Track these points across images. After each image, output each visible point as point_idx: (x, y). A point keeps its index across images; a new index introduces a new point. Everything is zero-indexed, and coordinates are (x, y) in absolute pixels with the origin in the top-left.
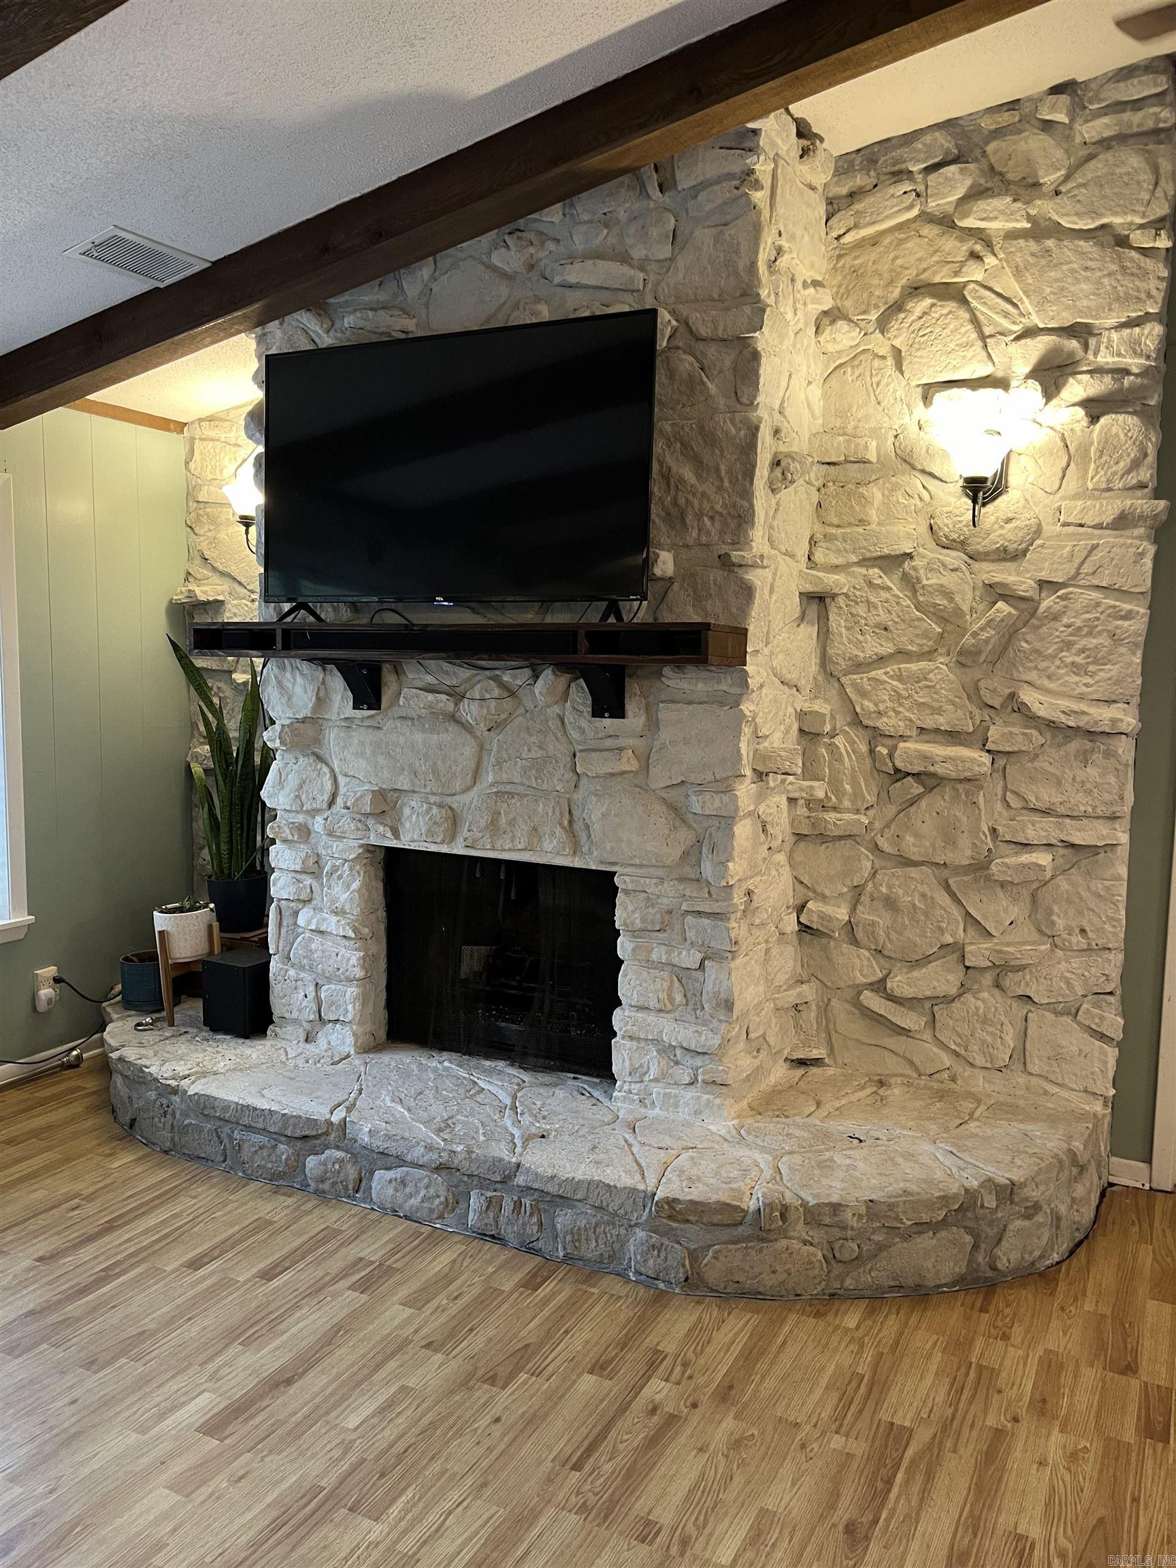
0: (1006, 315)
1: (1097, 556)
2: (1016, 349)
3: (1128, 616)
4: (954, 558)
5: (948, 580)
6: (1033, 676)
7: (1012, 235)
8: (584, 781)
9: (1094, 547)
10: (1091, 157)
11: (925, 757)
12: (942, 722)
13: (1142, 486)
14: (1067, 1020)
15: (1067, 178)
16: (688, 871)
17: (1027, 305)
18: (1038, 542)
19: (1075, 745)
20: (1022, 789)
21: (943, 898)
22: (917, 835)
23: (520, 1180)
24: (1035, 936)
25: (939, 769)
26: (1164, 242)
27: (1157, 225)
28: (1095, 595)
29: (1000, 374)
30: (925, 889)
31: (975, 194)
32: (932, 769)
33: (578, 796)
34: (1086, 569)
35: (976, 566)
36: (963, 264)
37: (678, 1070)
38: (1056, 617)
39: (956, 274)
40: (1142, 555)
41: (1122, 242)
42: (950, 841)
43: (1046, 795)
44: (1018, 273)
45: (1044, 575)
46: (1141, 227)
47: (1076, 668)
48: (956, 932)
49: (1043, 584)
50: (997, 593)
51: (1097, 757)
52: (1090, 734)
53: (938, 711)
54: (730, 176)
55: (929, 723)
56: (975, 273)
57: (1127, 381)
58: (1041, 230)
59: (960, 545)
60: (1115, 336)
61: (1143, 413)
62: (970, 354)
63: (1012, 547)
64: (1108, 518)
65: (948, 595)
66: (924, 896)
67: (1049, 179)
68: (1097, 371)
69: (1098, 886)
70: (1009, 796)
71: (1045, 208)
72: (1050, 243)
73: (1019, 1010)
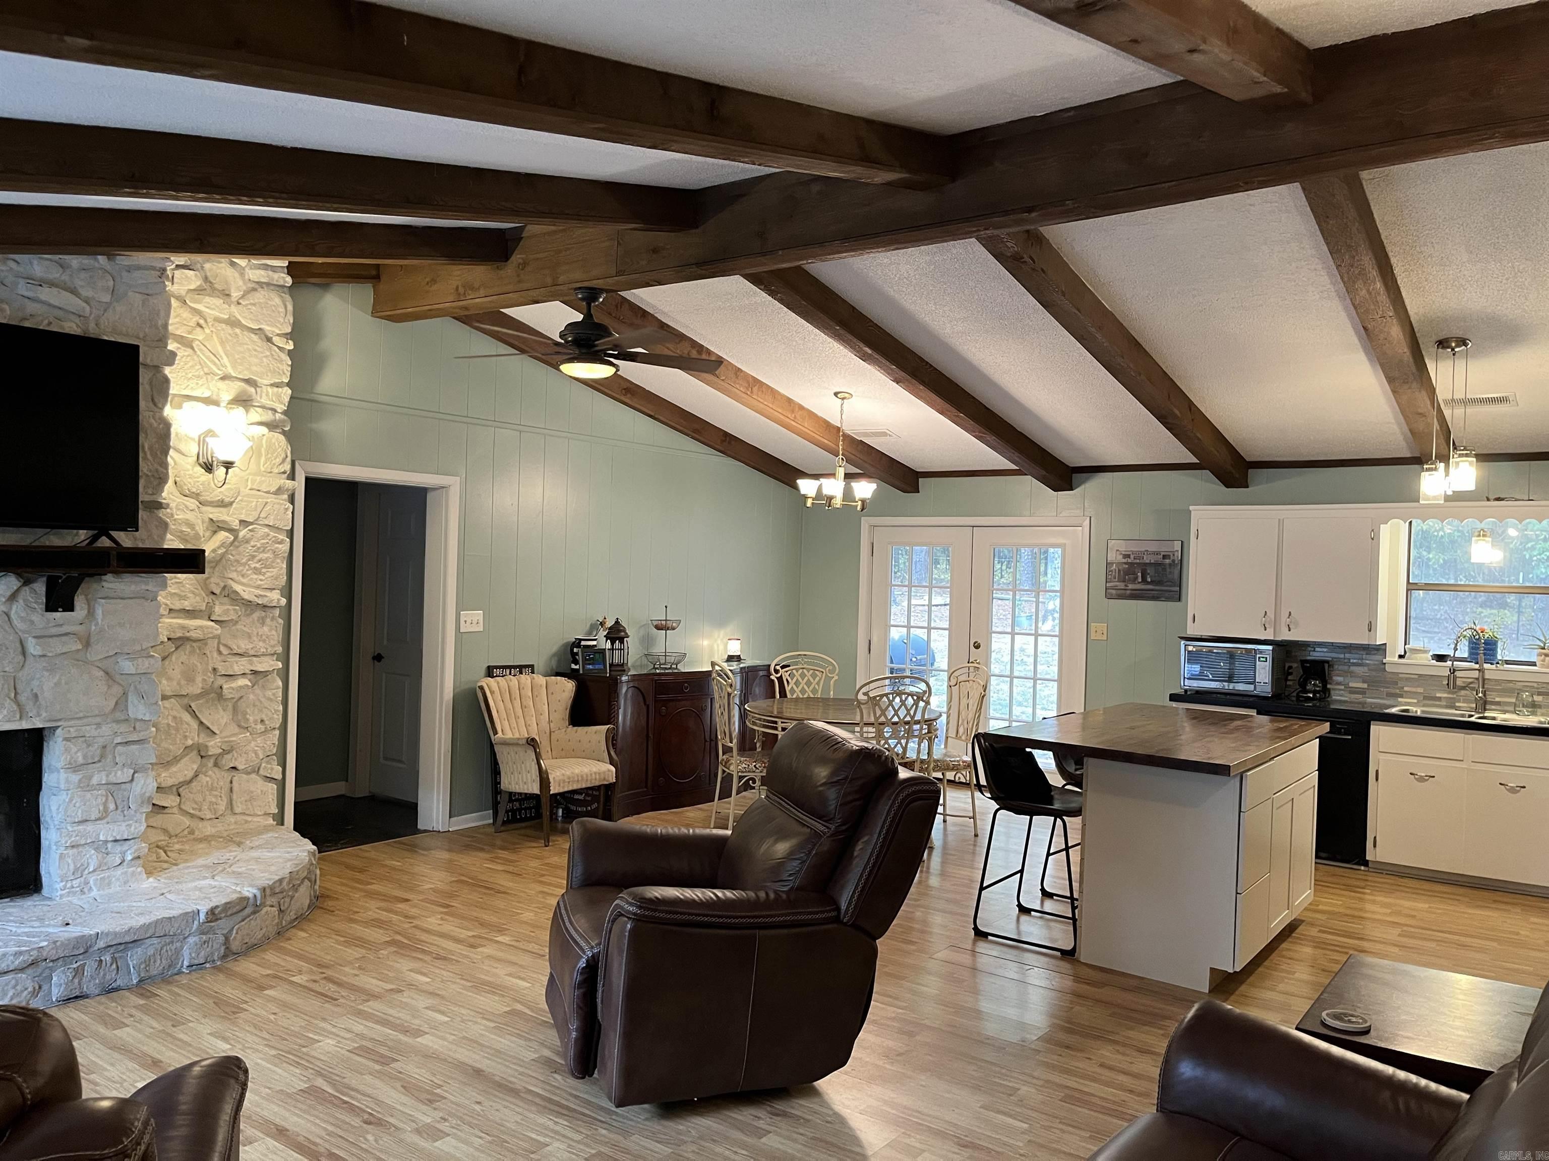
0: (215, 364)
1: (268, 508)
2: (222, 385)
3: (281, 542)
4: (192, 503)
5: (190, 516)
6: (234, 575)
7: (218, 320)
8: (30, 660)
9: (266, 503)
10: (254, 290)
11: (183, 627)
12: (187, 605)
13: (284, 473)
14: (253, 776)
15: (243, 297)
16: (119, 715)
17: (225, 360)
18: (239, 498)
19: (258, 614)
20: (230, 643)
21: (187, 717)
22: (169, 679)
23: (101, 944)
24: (237, 730)
25: (193, 634)
26: (290, 346)
27: (286, 336)
28: (266, 530)
29: (215, 397)
30: (175, 713)
31: (199, 291)
32: (188, 635)
33: (23, 675)
34: (263, 515)
35: (204, 509)
36: (194, 328)
37: (109, 858)
38: (247, 542)
39: (190, 333)
40: (287, 509)
41: (269, 340)
42: (190, 680)
43: (243, 645)
44: (222, 343)
45: (243, 517)
46: (278, 335)
47: (257, 571)
48: (194, 736)
49: (243, 522)
50: (217, 526)
51: (268, 620)
52: (265, 607)
53: (185, 598)
54: (153, 268)
55: (177, 605)
56: (199, 335)
57: (278, 416)
58: (233, 323)
59: (196, 496)
60: (270, 390)
61: (284, 433)
62: (200, 383)
63: (227, 500)
64: (273, 489)
65: (192, 526)
66: (175, 718)
67: (235, 295)
68: (263, 407)
69: (269, 693)
70: (222, 648)
71: (234, 309)
72: (238, 331)
73: (228, 776)
